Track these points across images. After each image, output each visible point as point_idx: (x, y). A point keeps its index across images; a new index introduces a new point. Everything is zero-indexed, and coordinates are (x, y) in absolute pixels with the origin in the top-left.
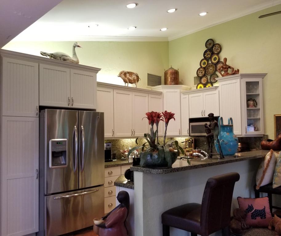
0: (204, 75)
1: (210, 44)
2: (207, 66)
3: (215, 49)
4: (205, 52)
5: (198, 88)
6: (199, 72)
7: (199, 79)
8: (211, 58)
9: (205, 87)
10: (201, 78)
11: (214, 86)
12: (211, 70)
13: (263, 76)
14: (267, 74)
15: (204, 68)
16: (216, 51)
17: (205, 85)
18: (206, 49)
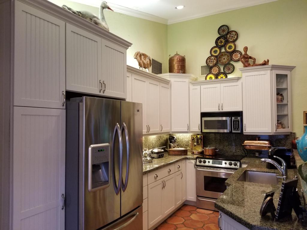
0: (215, 65)
1: (224, 31)
2: (219, 55)
3: (230, 36)
4: (218, 39)
5: (208, 79)
6: (209, 61)
7: (208, 68)
8: (224, 46)
9: (217, 78)
10: (211, 68)
11: (228, 77)
12: (225, 59)
13: (291, 68)
14: (295, 67)
15: (216, 57)
16: (231, 39)
17: (217, 76)
18: (219, 36)
